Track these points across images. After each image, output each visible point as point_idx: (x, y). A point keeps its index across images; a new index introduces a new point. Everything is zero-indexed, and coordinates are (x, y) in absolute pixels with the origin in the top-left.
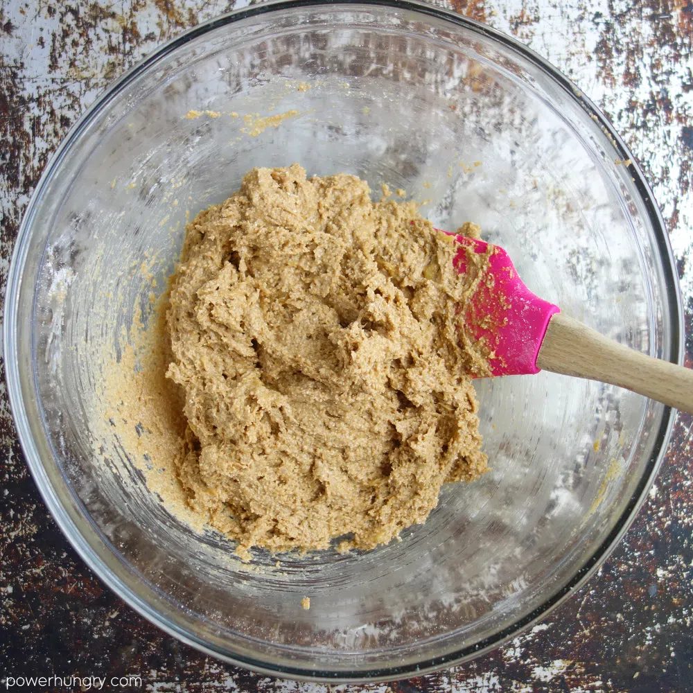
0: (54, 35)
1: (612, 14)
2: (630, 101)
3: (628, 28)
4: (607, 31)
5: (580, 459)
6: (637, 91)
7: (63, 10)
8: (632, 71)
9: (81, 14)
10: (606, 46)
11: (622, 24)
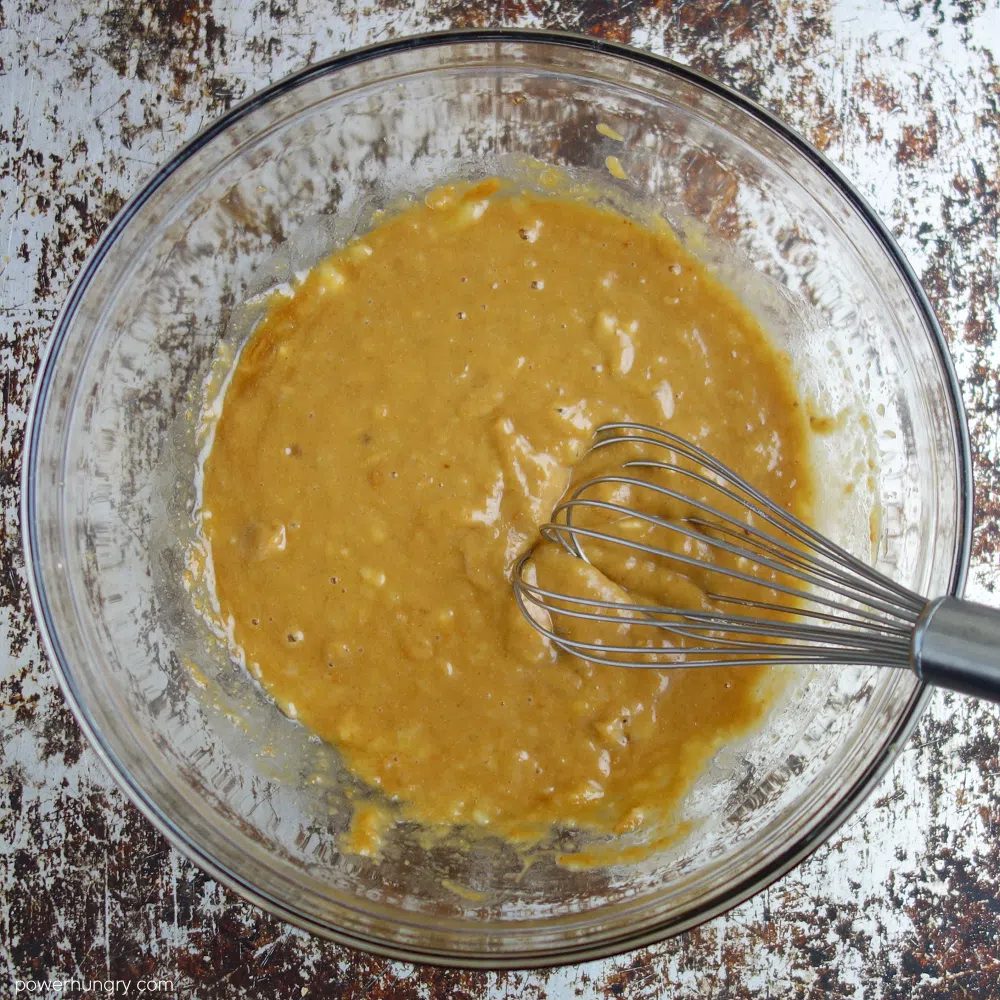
0: (45, 241)
1: (949, 227)
2: (977, 367)
3: (974, 249)
4: (941, 254)
5: (895, 959)
6: (988, 351)
7: (62, 201)
8: (980, 318)
9: (91, 209)
10: (938, 278)
11: (965, 243)
